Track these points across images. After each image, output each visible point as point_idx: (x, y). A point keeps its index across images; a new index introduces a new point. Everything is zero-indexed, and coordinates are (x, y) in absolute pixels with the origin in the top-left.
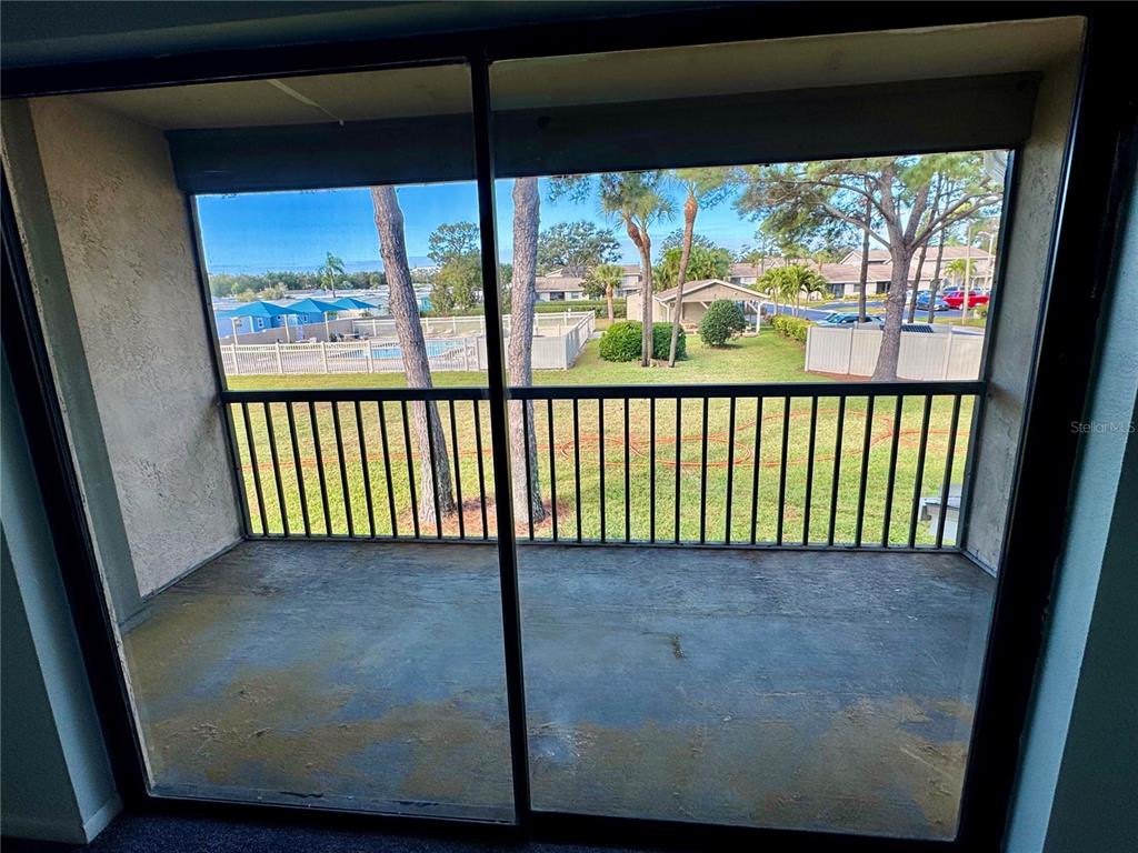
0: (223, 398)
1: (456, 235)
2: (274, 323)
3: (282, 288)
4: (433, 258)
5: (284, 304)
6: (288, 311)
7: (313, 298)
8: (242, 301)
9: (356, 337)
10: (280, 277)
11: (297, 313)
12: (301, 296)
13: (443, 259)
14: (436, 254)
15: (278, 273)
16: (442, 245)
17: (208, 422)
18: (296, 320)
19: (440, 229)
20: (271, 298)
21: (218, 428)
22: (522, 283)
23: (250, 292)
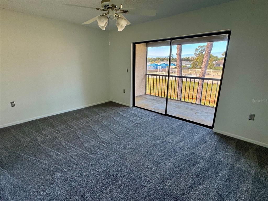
0: (146, 74)
1: (203, 49)
2: (156, 68)
3: (159, 61)
4: (195, 54)
5: (159, 64)
6: (159, 66)
7: (165, 63)
8: (152, 63)
9: (172, 72)
10: (160, 58)
11: (161, 66)
12: (163, 63)
13: (198, 55)
14: (196, 53)
15: (159, 57)
16: (198, 51)
17: (144, 77)
18: (161, 68)
19: (199, 47)
20: (157, 63)
21: (145, 78)
22: (205, 61)
23: (153, 61)
